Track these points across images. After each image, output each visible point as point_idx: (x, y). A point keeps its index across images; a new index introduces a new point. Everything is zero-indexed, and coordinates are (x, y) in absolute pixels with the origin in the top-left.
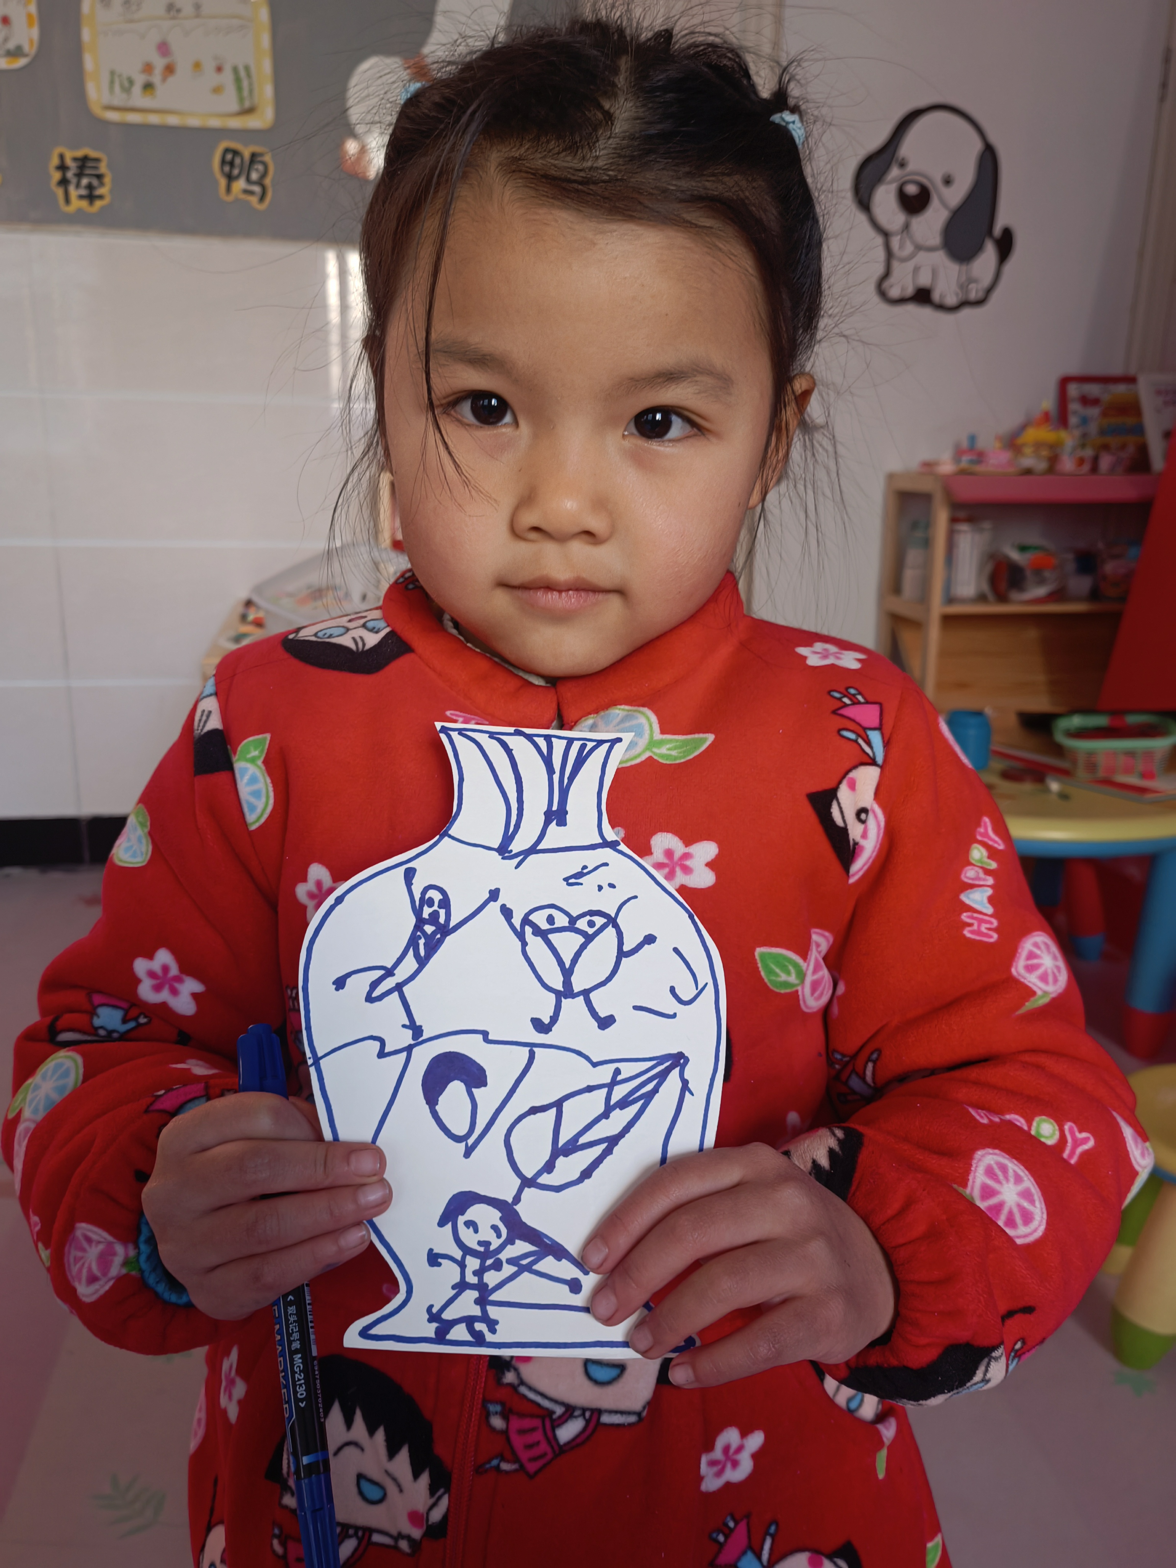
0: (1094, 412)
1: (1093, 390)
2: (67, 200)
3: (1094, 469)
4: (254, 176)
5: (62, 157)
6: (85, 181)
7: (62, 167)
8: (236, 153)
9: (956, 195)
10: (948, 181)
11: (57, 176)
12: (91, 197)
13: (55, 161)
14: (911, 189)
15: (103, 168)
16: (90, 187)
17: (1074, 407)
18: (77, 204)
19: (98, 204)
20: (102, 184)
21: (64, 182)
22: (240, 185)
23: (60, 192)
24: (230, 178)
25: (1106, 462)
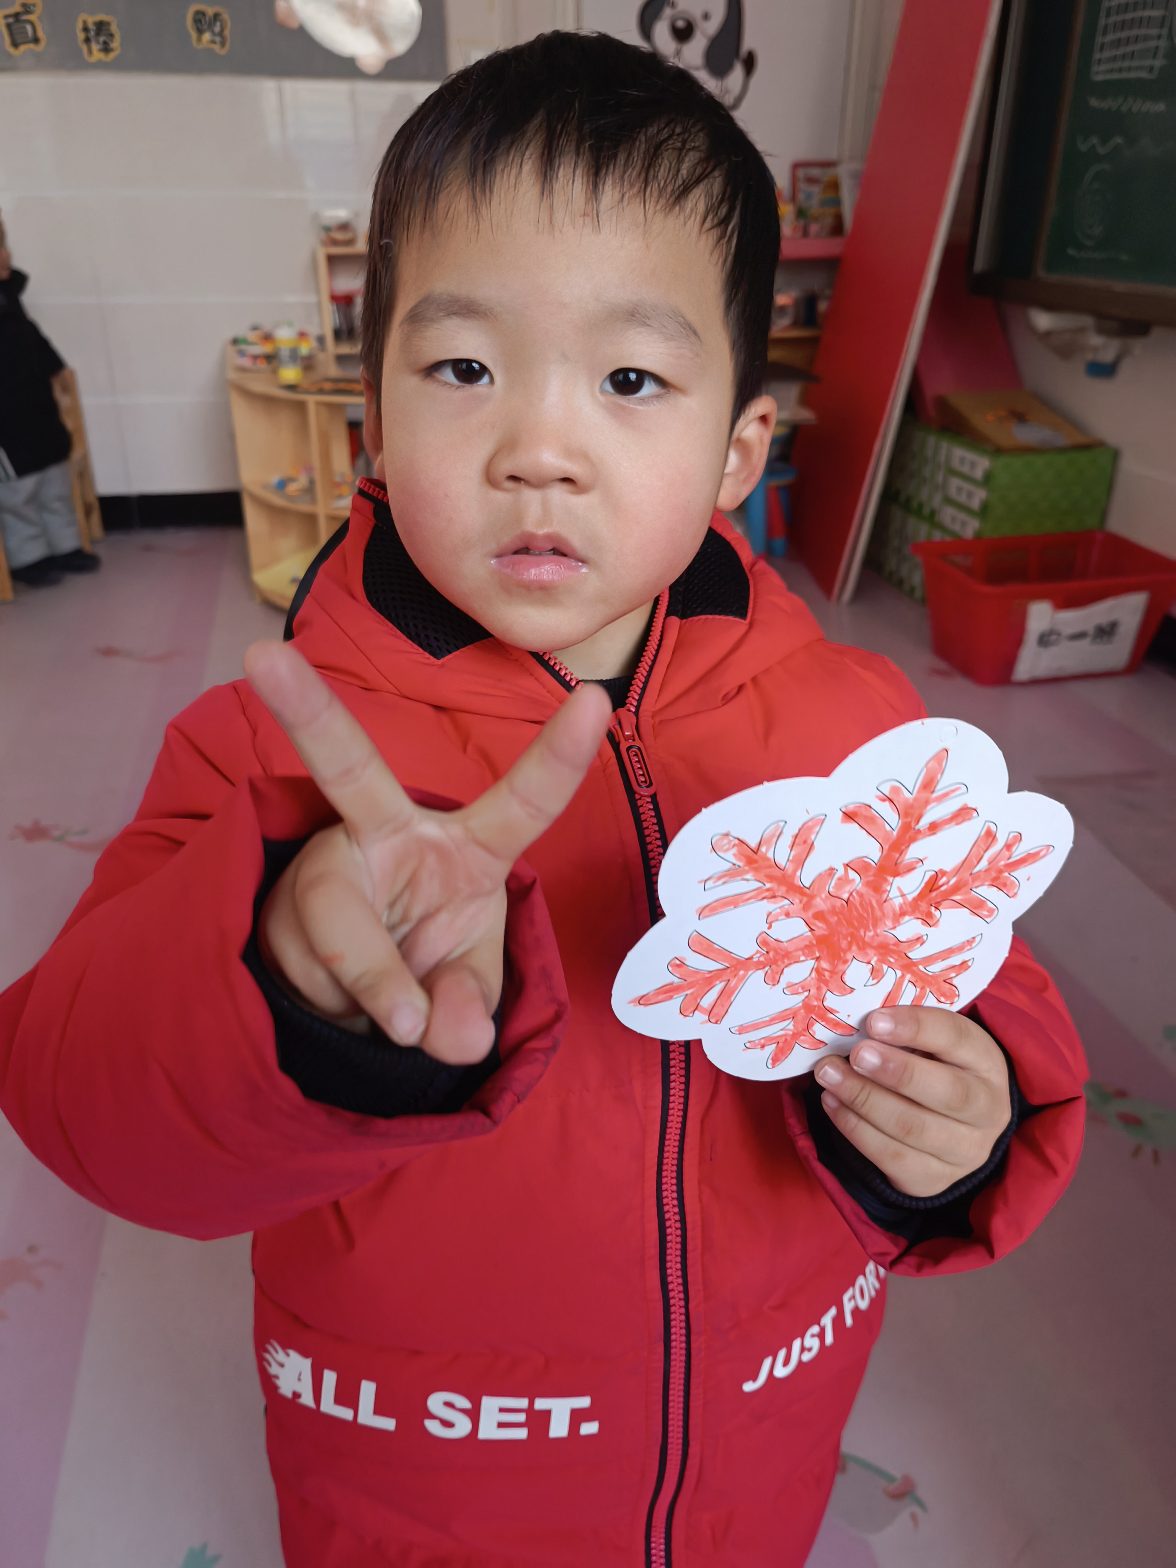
0: (816, 189)
1: (815, 172)
2: (90, 52)
3: (805, 233)
4: (217, 29)
5: (85, 22)
6: (102, 39)
7: (86, 29)
8: (203, 14)
9: (713, 26)
10: (706, 16)
11: (81, 36)
12: (106, 49)
13: (80, 25)
14: (680, 24)
15: (114, 28)
16: (105, 43)
17: (802, 186)
18: (97, 55)
19: (112, 55)
20: (112, 41)
21: (87, 40)
22: (207, 36)
23: (84, 48)
24: (200, 32)
25: (814, 228)
